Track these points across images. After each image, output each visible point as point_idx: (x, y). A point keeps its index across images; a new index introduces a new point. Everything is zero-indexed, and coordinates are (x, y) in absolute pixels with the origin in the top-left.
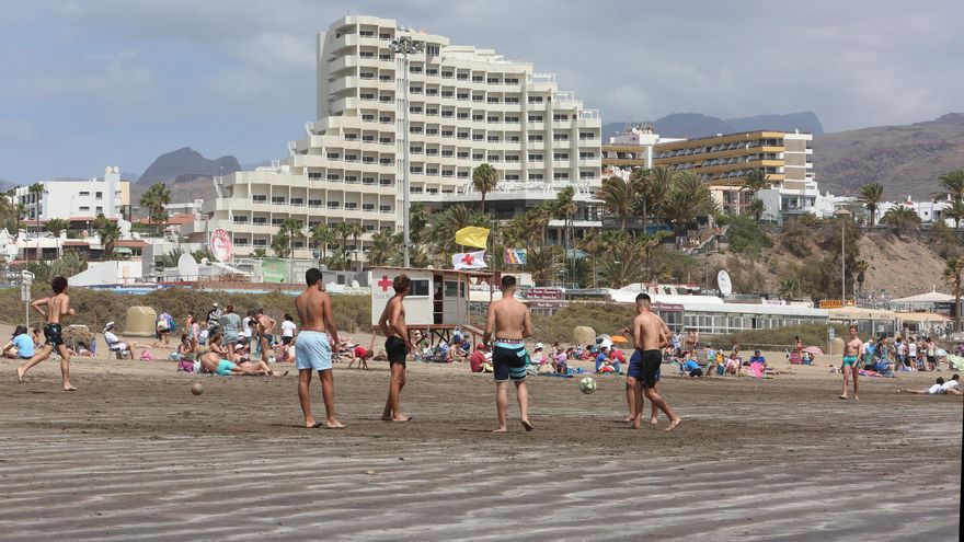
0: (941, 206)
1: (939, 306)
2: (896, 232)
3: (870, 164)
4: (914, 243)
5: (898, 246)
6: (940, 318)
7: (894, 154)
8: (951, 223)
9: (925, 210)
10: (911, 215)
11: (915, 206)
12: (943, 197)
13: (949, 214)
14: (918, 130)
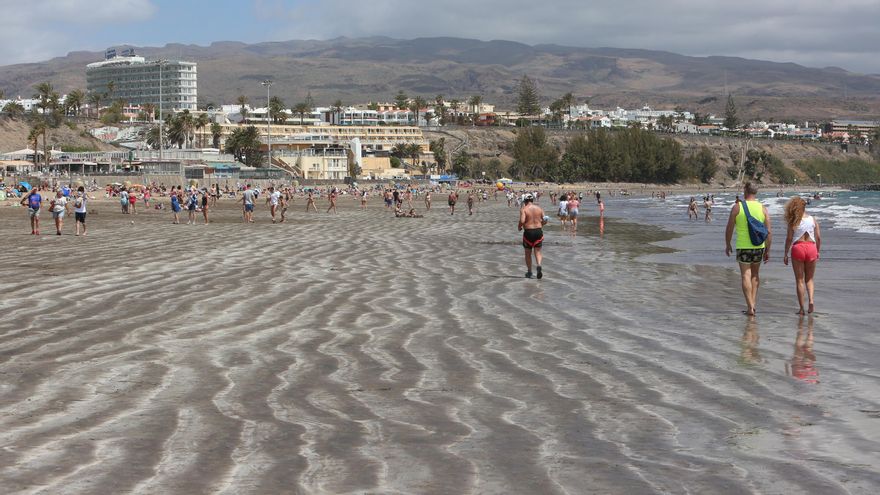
0: (36, 101)
1: (28, 156)
2: (10, 116)
3: (15, 83)
4: (20, 122)
5: (11, 124)
6: (27, 163)
7: (28, 78)
8: (41, 111)
9: (27, 104)
10: (20, 107)
11: (22, 101)
12: (38, 97)
13: (39, 106)
14: (40, 66)
